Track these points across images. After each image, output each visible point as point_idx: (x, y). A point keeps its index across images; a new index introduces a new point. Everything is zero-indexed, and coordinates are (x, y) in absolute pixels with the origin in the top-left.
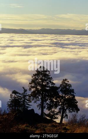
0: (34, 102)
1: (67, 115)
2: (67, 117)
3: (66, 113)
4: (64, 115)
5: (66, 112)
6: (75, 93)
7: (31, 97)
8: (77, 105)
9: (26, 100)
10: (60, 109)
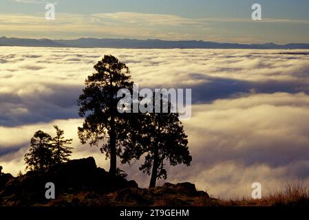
0: (91, 144)
1: (164, 172)
2: (166, 175)
3: (162, 167)
4: (159, 170)
5: (162, 165)
6: (181, 123)
7: (83, 131)
8: (188, 148)
9: (62, 152)
10: (148, 158)
